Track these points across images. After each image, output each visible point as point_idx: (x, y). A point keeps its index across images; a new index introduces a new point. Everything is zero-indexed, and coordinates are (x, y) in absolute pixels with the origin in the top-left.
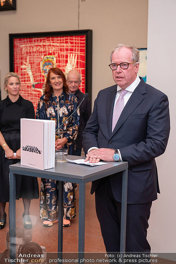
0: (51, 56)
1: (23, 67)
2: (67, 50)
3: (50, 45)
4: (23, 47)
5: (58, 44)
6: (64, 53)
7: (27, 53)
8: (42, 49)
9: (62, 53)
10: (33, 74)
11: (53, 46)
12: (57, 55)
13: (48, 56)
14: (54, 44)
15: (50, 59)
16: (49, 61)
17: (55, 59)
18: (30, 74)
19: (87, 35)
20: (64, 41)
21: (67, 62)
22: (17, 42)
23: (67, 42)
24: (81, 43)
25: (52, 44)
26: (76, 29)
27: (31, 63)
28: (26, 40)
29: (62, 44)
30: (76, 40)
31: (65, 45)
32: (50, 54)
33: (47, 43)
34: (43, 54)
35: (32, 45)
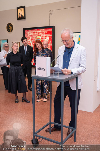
0: (39, 37)
1: (28, 41)
2: (45, 34)
4: (28, 33)
5: (42, 32)
6: (44, 35)
7: (30, 35)
8: (36, 34)
9: (43, 35)
10: (32, 44)
14: (40, 32)
15: (39, 38)
16: (38, 38)
17: (41, 37)
18: (31, 43)
19: (53, 28)
21: (45, 38)
22: (26, 31)
23: (45, 31)
24: (51, 31)
26: (48, 25)
27: (31, 39)
28: (29, 31)
30: (49, 30)
31: (44, 32)
32: (39, 36)
33: (38, 32)
34: (36, 36)
35: (32, 32)
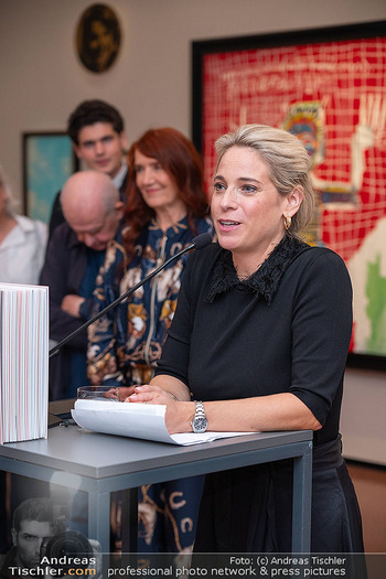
2: (358, 83)
3: (308, 71)
4: (230, 78)
5: (330, 67)
6: (349, 93)
7: (242, 97)
8: (284, 85)
9: (344, 93)
11: (317, 71)
12: (326, 100)
13: (302, 105)
14: (322, 66)
15: (307, 115)
17: (322, 114)
20: (350, 56)
22: (214, 65)
23: (356, 60)
25: (313, 66)
28: (238, 58)
29: (344, 66)
31: (351, 67)
33: (299, 65)
34: (287, 98)
35: (257, 71)
